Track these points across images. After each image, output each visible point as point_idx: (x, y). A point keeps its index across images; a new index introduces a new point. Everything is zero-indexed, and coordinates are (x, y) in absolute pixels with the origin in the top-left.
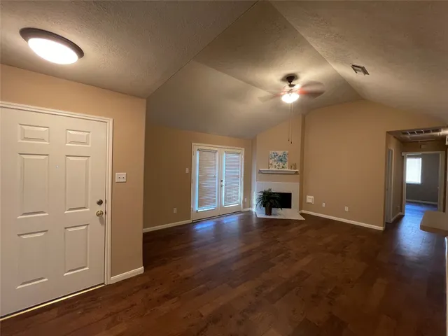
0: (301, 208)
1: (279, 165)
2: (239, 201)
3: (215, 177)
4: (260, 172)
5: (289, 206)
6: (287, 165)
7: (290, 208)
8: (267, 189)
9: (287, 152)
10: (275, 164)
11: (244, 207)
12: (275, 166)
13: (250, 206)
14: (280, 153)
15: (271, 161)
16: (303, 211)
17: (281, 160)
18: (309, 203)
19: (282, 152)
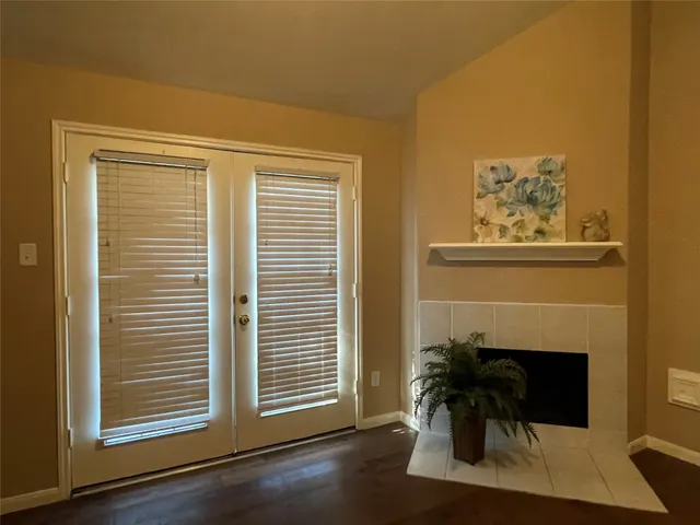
0: (636, 426)
1: (520, 225)
2: (340, 386)
3: (200, 283)
4: (436, 257)
5: (578, 417)
6: (558, 220)
7: (582, 422)
8: (462, 337)
9: (560, 159)
10: (499, 218)
11: (368, 411)
12: (503, 230)
13: (401, 405)
14: (525, 166)
15: (481, 207)
16: (652, 442)
17: (531, 201)
18: (677, 406)
19: (535, 160)
